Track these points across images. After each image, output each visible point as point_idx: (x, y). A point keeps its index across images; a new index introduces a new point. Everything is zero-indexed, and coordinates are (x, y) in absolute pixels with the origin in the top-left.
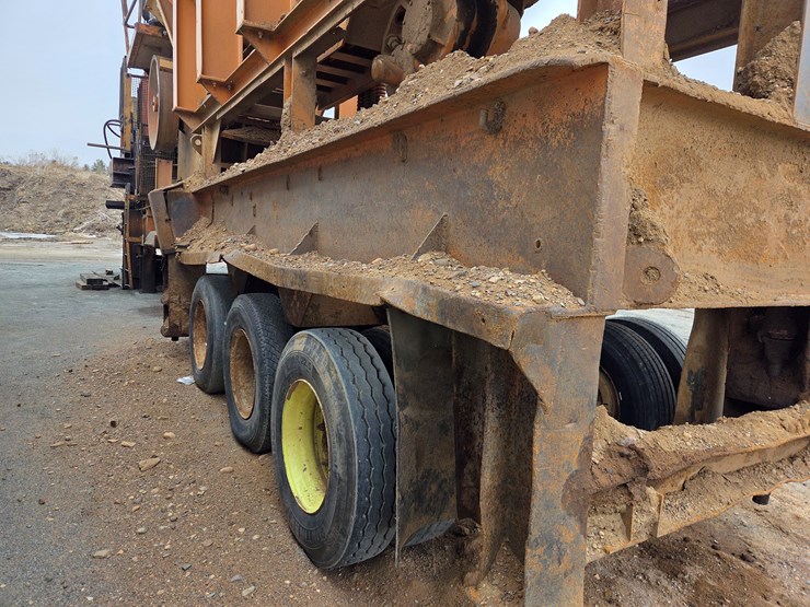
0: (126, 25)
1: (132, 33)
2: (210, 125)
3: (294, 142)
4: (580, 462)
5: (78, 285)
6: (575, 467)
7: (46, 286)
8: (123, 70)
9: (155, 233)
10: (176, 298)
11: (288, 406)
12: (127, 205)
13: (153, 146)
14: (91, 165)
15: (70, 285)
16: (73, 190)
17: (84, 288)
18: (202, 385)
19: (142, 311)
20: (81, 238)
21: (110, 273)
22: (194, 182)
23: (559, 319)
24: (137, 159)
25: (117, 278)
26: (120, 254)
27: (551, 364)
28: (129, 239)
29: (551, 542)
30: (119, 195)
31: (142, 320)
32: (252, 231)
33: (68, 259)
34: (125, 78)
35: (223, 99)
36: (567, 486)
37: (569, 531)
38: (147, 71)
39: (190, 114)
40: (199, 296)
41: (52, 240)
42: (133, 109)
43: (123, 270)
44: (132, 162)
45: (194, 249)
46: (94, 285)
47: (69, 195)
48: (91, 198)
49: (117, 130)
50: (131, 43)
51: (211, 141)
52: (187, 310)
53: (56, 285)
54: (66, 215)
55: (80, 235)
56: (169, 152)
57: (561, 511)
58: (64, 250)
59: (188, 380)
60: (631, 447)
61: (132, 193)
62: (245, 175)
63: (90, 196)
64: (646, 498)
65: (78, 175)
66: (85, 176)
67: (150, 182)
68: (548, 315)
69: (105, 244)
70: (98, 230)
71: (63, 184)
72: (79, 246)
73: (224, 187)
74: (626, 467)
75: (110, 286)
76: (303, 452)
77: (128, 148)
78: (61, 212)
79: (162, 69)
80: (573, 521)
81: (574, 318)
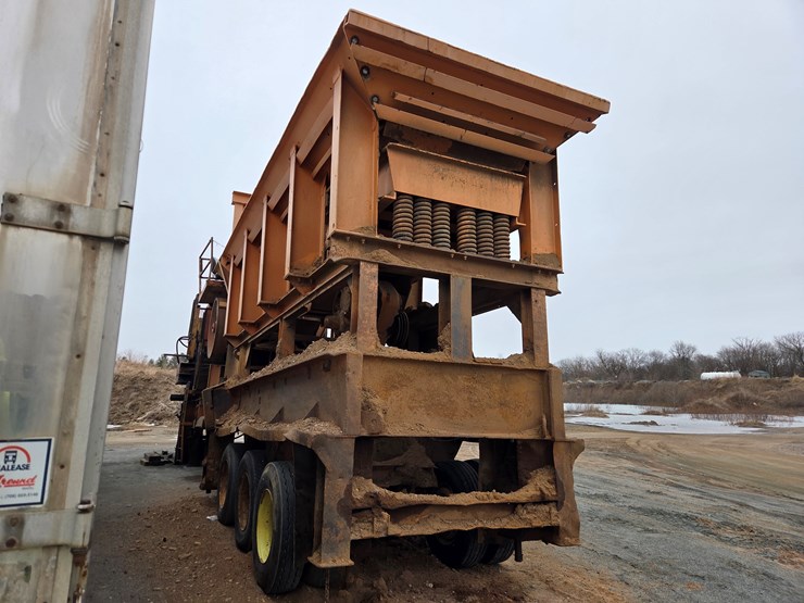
0: (201, 277)
1: (204, 282)
2: (245, 345)
3: (277, 365)
4: (345, 494)
5: (142, 462)
6: (343, 496)
7: (118, 464)
8: (196, 302)
9: (203, 417)
10: (211, 461)
11: (261, 507)
12: (186, 398)
13: (209, 356)
14: (156, 360)
15: (136, 463)
16: (141, 385)
17: (147, 464)
18: (221, 520)
19: (188, 479)
20: (142, 427)
21: (165, 453)
22: (231, 383)
23: (332, 438)
24: (197, 364)
25: (171, 456)
26: (175, 438)
27: (329, 454)
28: (184, 423)
29: (332, 526)
30: (181, 389)
31: (187, 485)
32: (258, 413)
33: (132, 445)
34: (196, 308)
35: (252, 332)
36: (339, 503)
37: (341, 523)
38: (211, 304)
39: (234, 338)
40: (226, 458)
41: (118, 429)
42: (198, 328)
43: (177, 449)
44: (194, 366)
45: (226, 426)
46: (155, 461)
47: (137, 389)
48: (155, 391)
49: (186, 342)
50: (203, 290)
51: (245, 355)
52: (218, 470)
53: (125, 463)
54: (132, 407)
55: (141, 424)
56: (220, 358)
57: (336, 514)
58: (128, 437)
59: (213, 518)
60: (375, 494)
61: (191, 388)
62: (255, 380)
63: (155, 390)
64: (381, 516)
65: (146, 371)
66: (152, 372)
67: (204, 381)
68: (326, 436)
69: (161, 431)
70: (157, 419)
71: (134, 380)
72: (140, 433)
73: (247, 385)
74: (371, 501)
75: (165, 462)
76: (268, 535)
77: (192, 356)
78: (129, 404)
79: (220, 308)
80: (342, 519)
81: (338, 438)
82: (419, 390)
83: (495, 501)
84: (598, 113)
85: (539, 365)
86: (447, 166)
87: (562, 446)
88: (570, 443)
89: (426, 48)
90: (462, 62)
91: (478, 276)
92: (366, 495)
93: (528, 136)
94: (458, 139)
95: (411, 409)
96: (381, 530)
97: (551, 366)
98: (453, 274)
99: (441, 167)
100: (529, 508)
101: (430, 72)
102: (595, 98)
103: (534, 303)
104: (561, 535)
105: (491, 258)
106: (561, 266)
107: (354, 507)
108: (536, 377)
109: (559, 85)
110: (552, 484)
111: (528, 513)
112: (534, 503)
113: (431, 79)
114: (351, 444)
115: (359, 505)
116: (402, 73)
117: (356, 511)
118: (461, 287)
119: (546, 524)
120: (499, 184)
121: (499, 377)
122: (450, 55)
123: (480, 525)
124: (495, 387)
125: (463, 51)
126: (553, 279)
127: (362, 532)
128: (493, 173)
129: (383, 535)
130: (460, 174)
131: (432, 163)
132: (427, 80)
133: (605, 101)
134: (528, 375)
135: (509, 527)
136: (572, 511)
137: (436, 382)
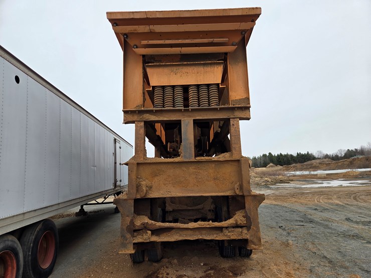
4: (130, 223)
6: (128, 224)
23: (122, 200)
29: (124, 237)
36: (127, 227)
37: (128, 236)
57: (126, 232)
60: (147, 223)
68: (120, 199)
74: (143, 226)
80: (129, 234)
81: (125, 200)
82: (169, 176)
83: (208, 226)
84: (257, 16)
85: (235, 157)
86: (178, 68)
87: (249, 198)
88: (255, 196)
89: (145, 17)
90: (166, 17)
91: (198, 118)
92: (141, 224)
93: (216, 40)
94: (179, 53)
95: (165, 185)
96: (147, 239)
97: (243, 157)
98: (182, 119)
99: (175, 69)
100: (230, 230)
101: (152, 27)
102: (250, 8)
103: (232, 126)
104: (249, 244)
105: (207, 107)
106: (249, 104)
107: (134, 229)
108: (236, 164)
109: (224, 10)
110: (244, 217)
111: (230, 232)
112: (233, 227)
113: (154, 30)
114: (132, 202)
115: (137, 228)
116: (139, 32)
117: (135, 231)
118: (187, 125)
119: (240, 238)
120: (208, 69)
121: (213, 165)
122: (158, 16)
123: (201, 237)
124: (211, 171)
125: (164, 11)
126: (247, 111)
127: (139, 239)
128: (204, 65)
129: (148, 241)
130: (185, 69)
131: (169, 68)
132: (152, 31)
133: (257, 8)
134: (230, 163)
135: (217, 239)
136: (257, 232)
137: (178, 171)
